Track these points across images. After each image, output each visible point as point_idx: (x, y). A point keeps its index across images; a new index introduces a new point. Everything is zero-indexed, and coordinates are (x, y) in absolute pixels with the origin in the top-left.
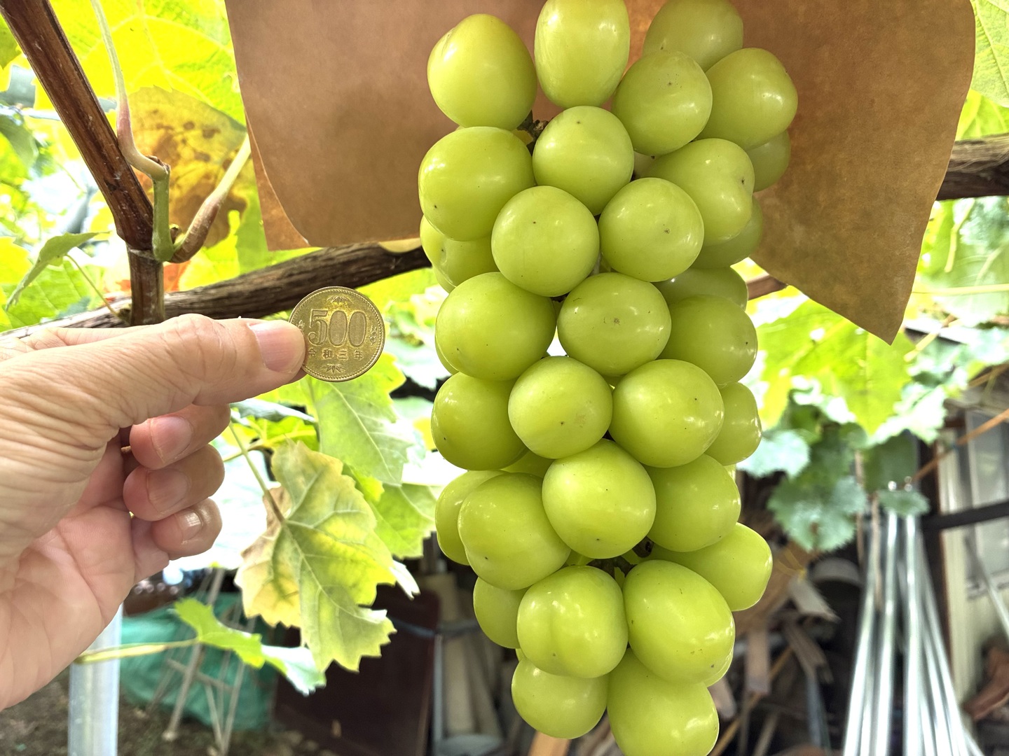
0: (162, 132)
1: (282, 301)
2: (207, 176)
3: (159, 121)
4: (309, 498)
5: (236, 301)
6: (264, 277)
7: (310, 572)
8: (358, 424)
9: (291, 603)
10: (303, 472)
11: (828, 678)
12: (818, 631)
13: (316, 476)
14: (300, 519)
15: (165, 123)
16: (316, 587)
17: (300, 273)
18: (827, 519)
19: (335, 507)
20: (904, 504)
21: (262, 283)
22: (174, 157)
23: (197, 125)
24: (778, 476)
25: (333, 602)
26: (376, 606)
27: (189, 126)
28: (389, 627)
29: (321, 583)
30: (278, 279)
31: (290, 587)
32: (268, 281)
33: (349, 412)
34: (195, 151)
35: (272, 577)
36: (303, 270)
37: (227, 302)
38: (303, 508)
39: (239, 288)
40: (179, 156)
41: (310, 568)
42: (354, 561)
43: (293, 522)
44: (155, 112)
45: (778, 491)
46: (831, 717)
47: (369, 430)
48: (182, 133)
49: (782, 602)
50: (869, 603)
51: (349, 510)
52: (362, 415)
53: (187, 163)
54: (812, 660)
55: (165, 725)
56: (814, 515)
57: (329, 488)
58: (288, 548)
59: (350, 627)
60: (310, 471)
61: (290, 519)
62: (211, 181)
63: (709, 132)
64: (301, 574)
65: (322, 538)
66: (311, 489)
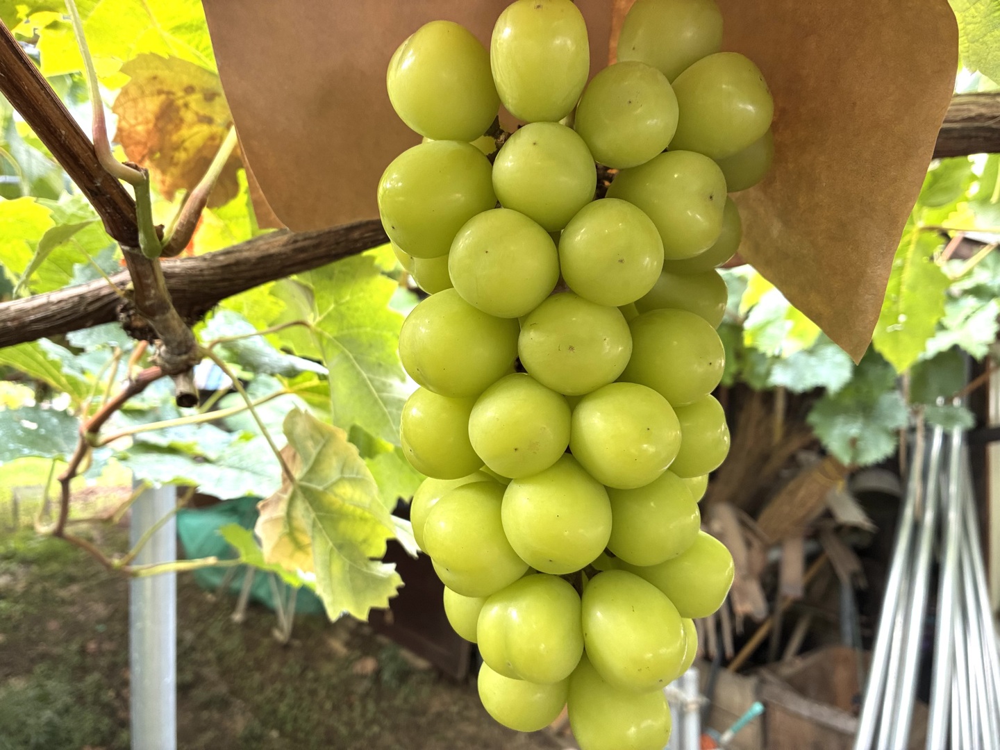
0: (163, 97)
1: (289, 266)
2: (212, 138)
3: (159, 87)
4: (317, 462)
5: (243, 267)
6: (270, 243)
7: (320, 529)
8: (367, 386)
9: (307, 554)
10: (312, 437)
11: (863, 583)
12: (855, 539)
13: (323, 441)
14: (310, 481)
15: (166, 88)
16: (327, 543)
17: (305, 239)
18: (868, 434)
19: (342, 472)
20: (950, 419)
21: (268, 249)
22: (177, 122)
23: (197, 89)
24: (819, 391)
25: (343, 558)
26: (386, 560)
27: (190, 90)
28: (398, 581)
29: (331, 540)
30: (284, 245)
31: (305, 539)
32: (274, 247)
33: (359, 374)
34: (197, 114)
35: (287, 530)
36: (307, 236)
37: (235, 269)
38: (313, 471)
39: (246, 254)
40: (182, 120)
41: (320, 526)
42: (363, 520)
43: (304, 483)
44: (155, 78)
45: (818, 404)
46: (864, 618)
47: (378, 391)
48: (182, 97)
49: (819, 511)
50: (908, 513)
51: (354, 476)
52: (371, 376)
53: (191, 126)
54: (846, 565)
55: (233, 607)
56: (854, 430)
57: (336, 454)
58: (301, 508)
59: (360, 580)
60: (318, 436)
61: (301, 480)
62: (217, 141)
63: (676, 145)
64: (313, 531)
65: (331, 497)
66: (319, 454)
